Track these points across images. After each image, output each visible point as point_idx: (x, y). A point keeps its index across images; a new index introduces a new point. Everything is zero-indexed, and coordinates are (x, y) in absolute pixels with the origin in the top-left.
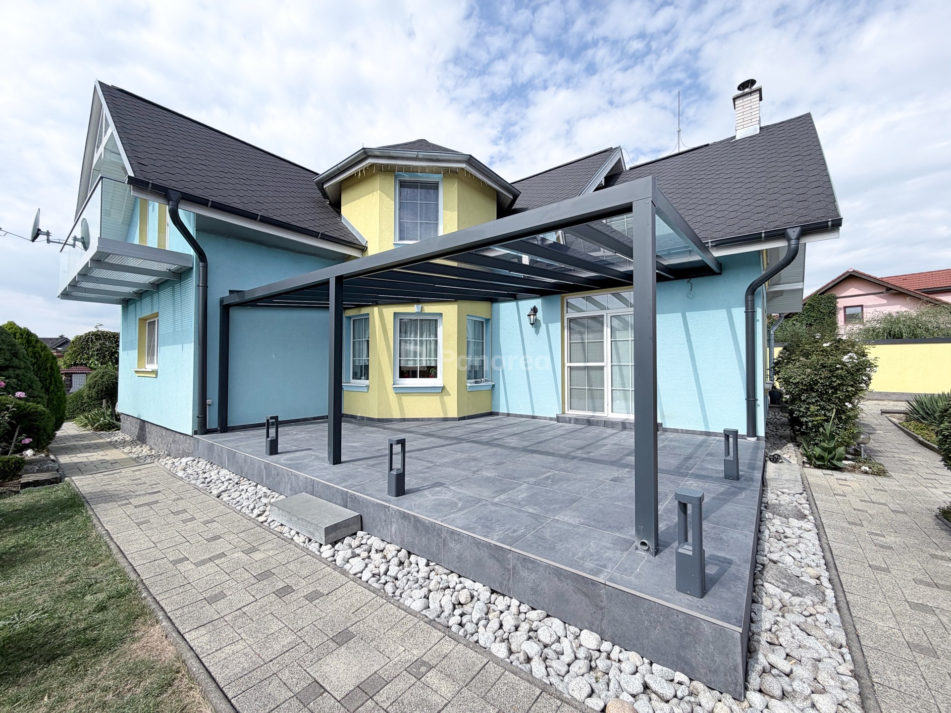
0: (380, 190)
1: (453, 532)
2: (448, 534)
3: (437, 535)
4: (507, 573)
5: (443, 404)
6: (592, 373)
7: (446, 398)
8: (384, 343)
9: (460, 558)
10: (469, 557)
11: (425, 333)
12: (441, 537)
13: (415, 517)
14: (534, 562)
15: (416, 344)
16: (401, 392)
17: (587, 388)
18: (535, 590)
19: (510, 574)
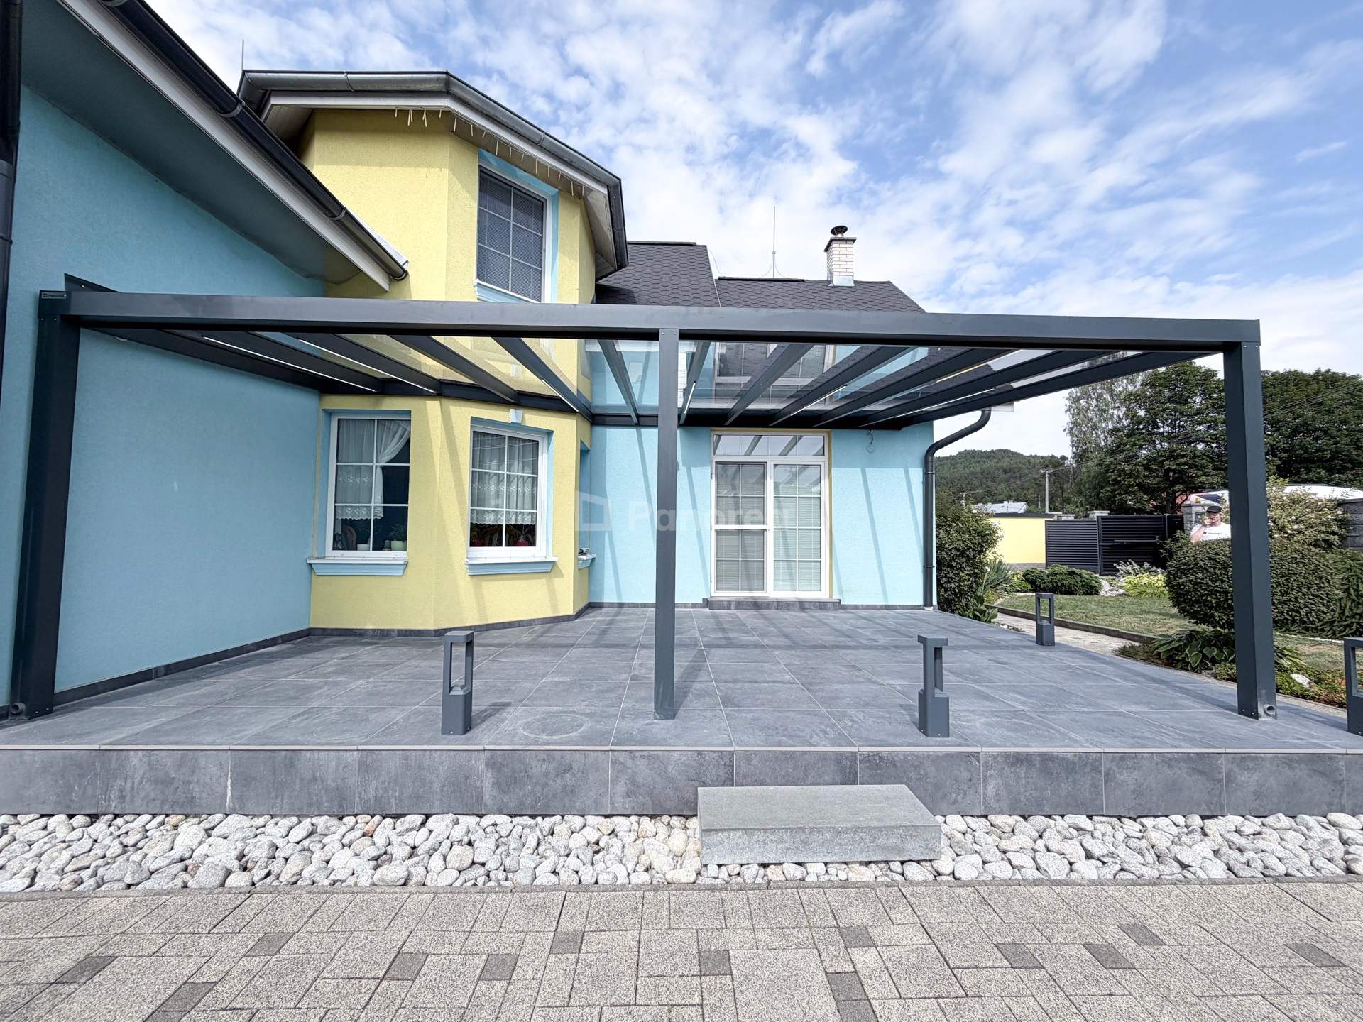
0: (451, 170)
1: (1123, 757)
2: (1114, 763)
3: (1091, 770)
4: (1218, 785)
5: (552, 591)
6: (748, 538)
7: (557, 581)
8: (450, 475)
9: (1138, 792)
10: (1154, 785)
11: (516, 464)
12: (1100, 772)
13: (1042, 754)
14: (1256, 757)
15: (499, 482)
16: (480, 572)
17: (740, 559)
18: (1259, 794)
19: (1222, 786)
